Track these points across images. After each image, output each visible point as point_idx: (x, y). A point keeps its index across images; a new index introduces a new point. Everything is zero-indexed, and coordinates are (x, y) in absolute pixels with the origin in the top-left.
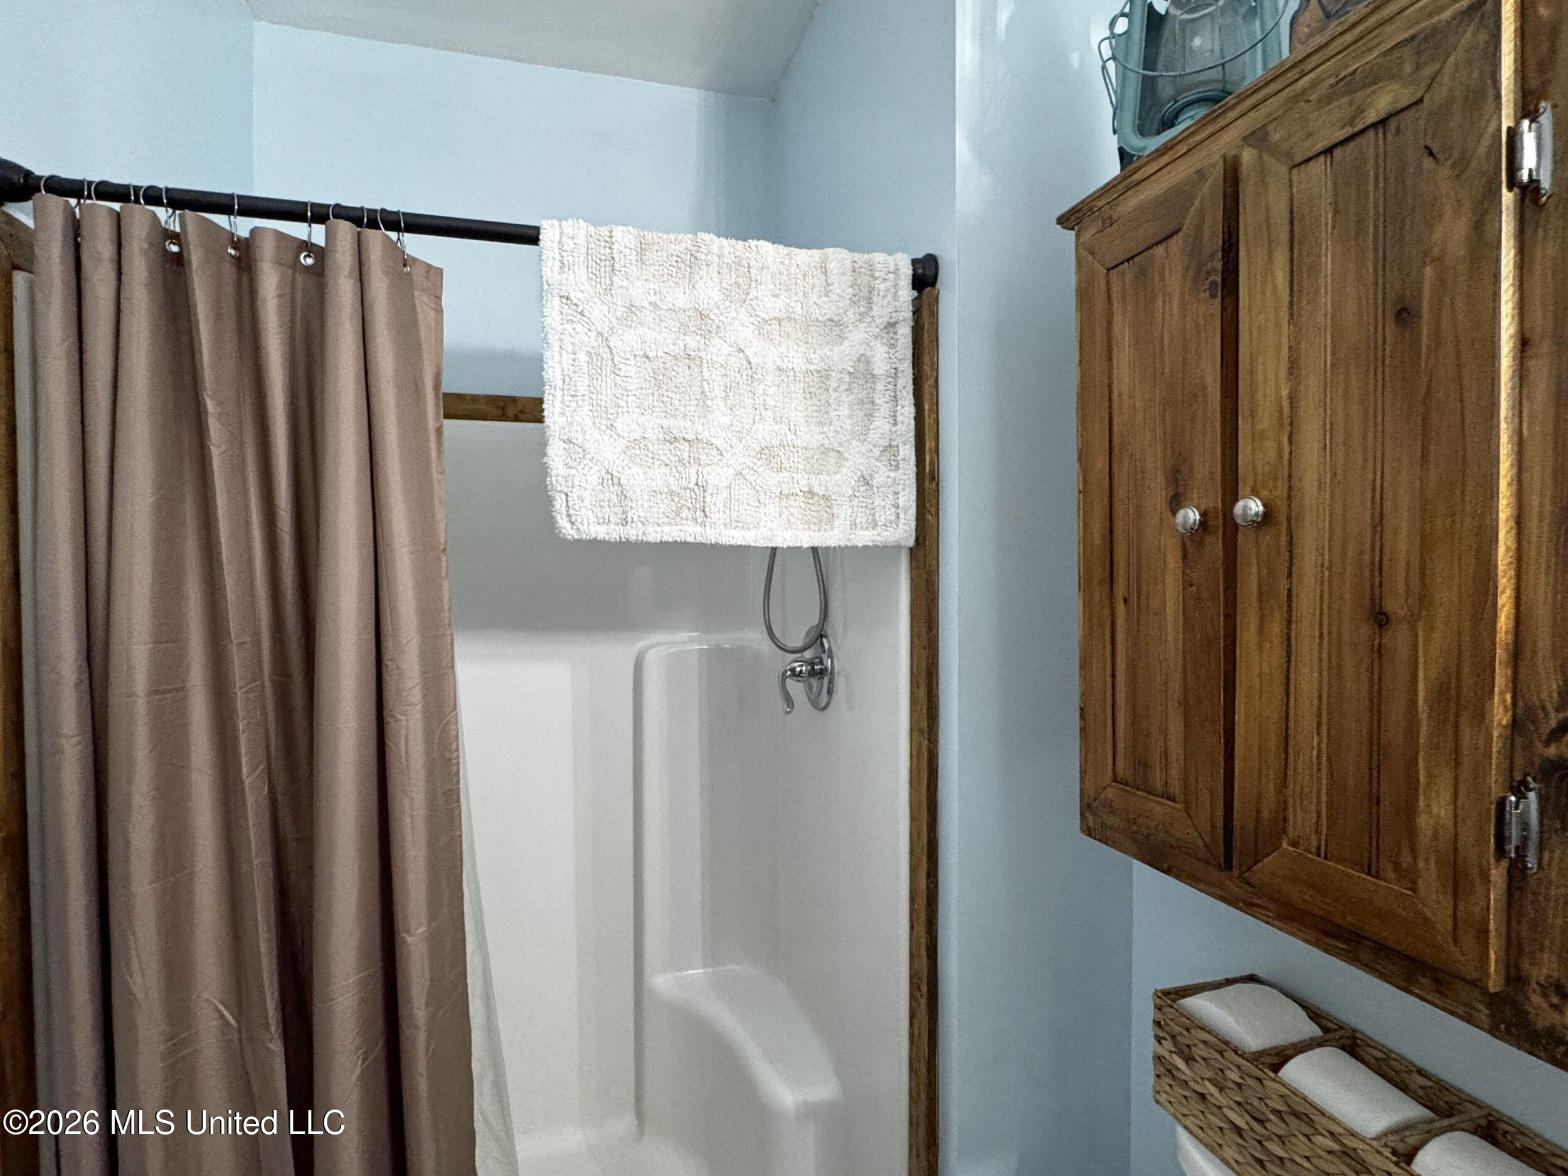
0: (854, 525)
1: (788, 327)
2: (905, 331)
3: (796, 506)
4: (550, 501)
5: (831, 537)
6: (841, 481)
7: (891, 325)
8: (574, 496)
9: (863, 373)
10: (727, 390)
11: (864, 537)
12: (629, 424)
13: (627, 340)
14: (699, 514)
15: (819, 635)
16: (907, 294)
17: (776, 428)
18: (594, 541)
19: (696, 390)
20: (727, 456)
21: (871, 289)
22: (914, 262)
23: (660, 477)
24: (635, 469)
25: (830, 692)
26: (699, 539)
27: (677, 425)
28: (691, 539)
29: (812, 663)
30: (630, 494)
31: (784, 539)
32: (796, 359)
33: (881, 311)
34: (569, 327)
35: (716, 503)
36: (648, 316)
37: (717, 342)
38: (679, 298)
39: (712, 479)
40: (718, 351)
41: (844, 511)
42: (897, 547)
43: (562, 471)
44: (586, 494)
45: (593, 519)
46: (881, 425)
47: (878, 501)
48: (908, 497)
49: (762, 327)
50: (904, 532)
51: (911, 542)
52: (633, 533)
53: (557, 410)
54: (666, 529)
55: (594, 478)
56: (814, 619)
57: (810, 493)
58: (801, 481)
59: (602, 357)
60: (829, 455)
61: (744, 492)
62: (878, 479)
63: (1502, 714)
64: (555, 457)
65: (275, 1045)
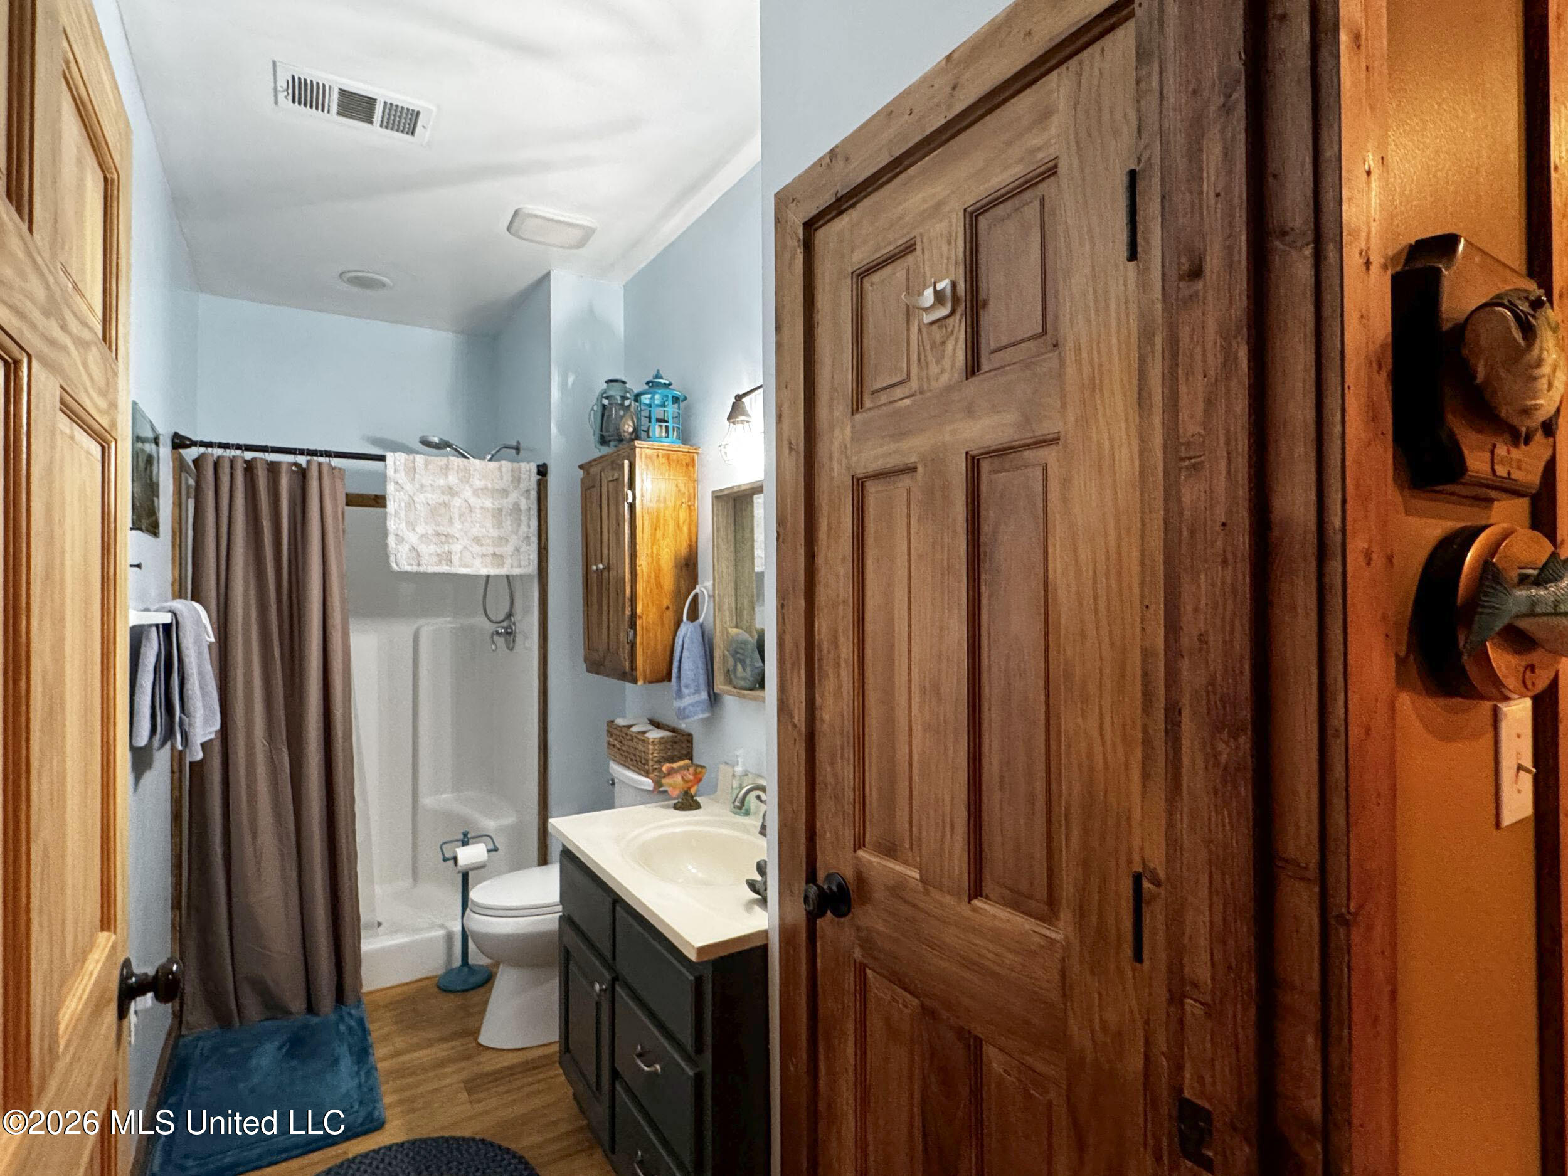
0: (512, 566)
1: (485, 492)
2: (534, 494)
3: (489, 560)
4: (388, 557)
5: (504, 571)
6: (508, 549)
7: (528, 491)
8: (399, 556)
9: (516, 508)
10: (460, 516)
11: (516, 571)
12: (420, 529)
13: (420, 498)
14: (449, 562)
15: (510, 615)
16: (535, 478)
17: (481, 530)
18: (406, 572)
19: (448, 517)
20: (461, 540)
21: (520, 478)
22: (538, 466)
23: (433, 548)
24: (424, 546)
25: (514, 641)
26: (449, 572)
27: (441, 529)
28: (445, 572)
29: (506, 628)
30: (421, 555)
31: (484, 571)
32: (488, 503)
33: (523, 486)
34: (397, 493)
35: (456, 558)
36: (429, 488)
37: (456, 498)
38: (442, 482)
39: (454, 549)
40: (457, 502)
41: (508, 561)
42: (529, 576)
43: (394, 546)
44: (404, 555)
45: (406, 564)
46: (524, 528)
47: (522, 558)
48: (534, 557)
49: (475, 493)
50: (532, 568)
51: (536, 573)
52: (422, 569)
53: (392, 524)
54: (435, 568)
55: (407, 547)
56: (507, 610)
57: (494, 554)
58: (491, 550)
59: (411, 504)
60: (502, 540)
61: (467, 554)
62: (522, 550)
63: (628, 612)
64: (391, 541)
65: (285, 750)
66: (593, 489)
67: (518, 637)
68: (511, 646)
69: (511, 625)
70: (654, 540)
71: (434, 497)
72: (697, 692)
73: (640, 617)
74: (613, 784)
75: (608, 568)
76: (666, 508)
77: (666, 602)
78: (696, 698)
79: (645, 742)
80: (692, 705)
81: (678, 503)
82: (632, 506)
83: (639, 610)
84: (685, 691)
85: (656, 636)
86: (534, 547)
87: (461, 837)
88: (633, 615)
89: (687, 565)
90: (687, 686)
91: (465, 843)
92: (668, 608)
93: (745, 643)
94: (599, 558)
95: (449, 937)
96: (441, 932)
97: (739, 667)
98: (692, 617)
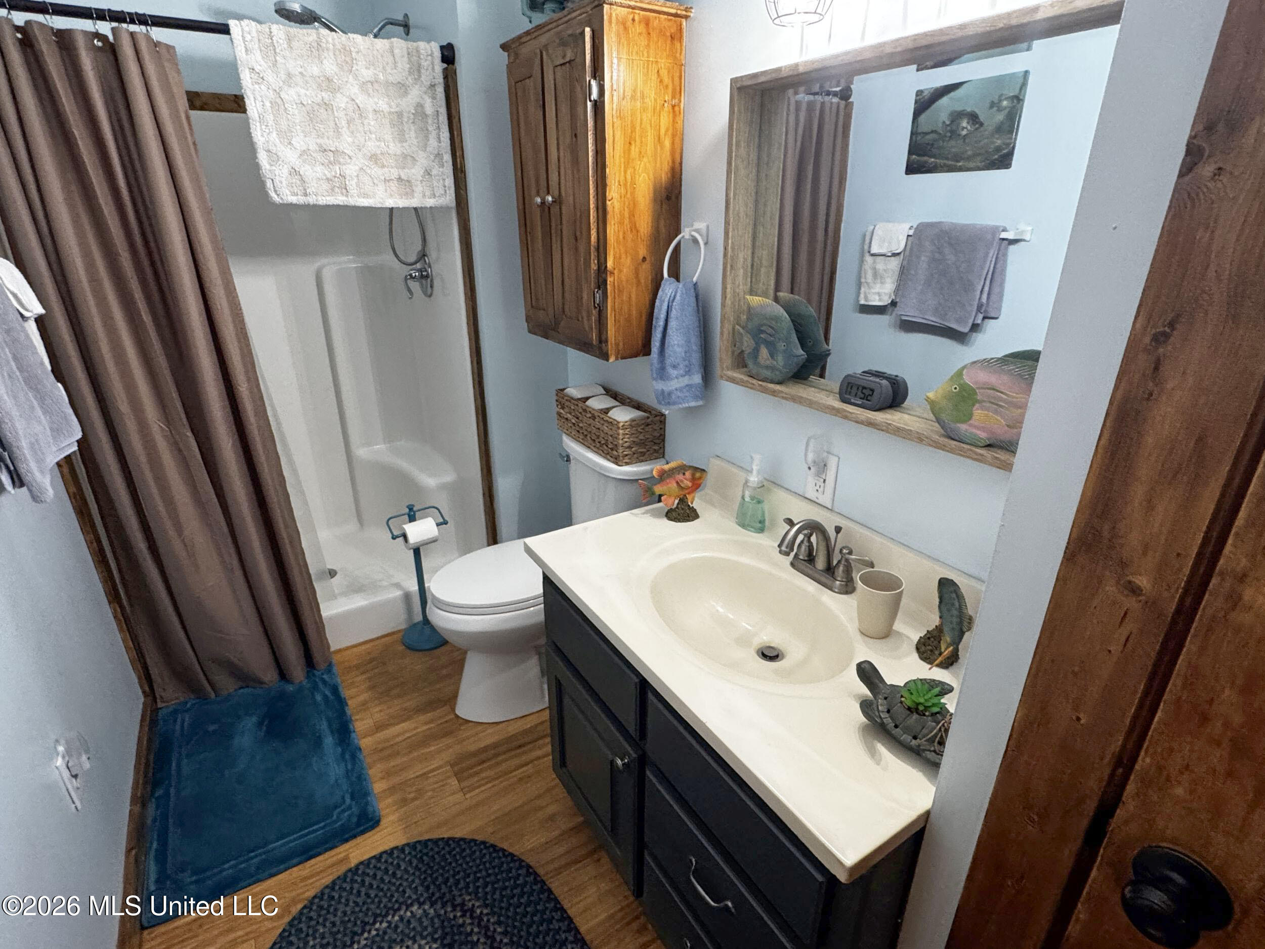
0: (424, 196)
1: (376, 86)
2: (440, 90)
3: (394, 186)
4: (263, 184)
5: (415, 202)
6: (415, 172)
7: (432, 86)
8: (277, 181)
9: (419, 112)
10: (349, 123)
11: (430, 202)
12: (299, 142)
13: (290, 94)
14: (344, 191)
15: (423, 255)
16: (439, 66)
17: (378, 144)
18: (291, 204)
19: (332, 124)
20: (354, 159)
21: (420, 65)
22: (442, 48)
23: (319, 170)
24: (307, 167)
25: (432, 287)
26: (346, 203)
27: (326, 143)
28: (341, 204)
29: (420, 271)
30: (306, 179)
31: (390, 203)
32: (383, 104)
33: (426, 77)
34: (256, 86)
35: (352, 184)
36: (299, 79)
37: (338, 95)
38: (315, 70)
39: (347, 172)
40: (341, 101)
41: (419, 189)
42: (447, 208)
43: (268, 167)
44: (283, 180)
45: (289, 193)
46: (433, 142)
47: (435, 184)
48: (450, 182)
49: (363, 86)
50: (449, 199)
51: (454, 204)
52: (311, 200)
53: (259, 134)
54: (328, 198)
55: (285, 171)
56: (420, 248)
57: (400, 179)
58: (395, 173)
59: (278, 104)
60: (407, 159)
61: (365, 179)
62: (434, 172)
63: (594, 266)
64: (263, 158)
65: (189, 434)
66: (527, 81)
67: (437, 283)
68: (429, 293)
69: (426, 266)
70: (628, 162)
71: (311, 95)
72: (688, 372)
73: (612, 273)
74: (568, 460)
75: (558, 201)
76: (644, 109)
77: (642, 252)
78: (685, 381)
79: (613, 424)
80: (680, 390)
81: (661, 102)
82: (599, 106)
83: (610, 264)
84: (673, 373)
85: (630, 298)
86: (448, 169)
87: (407, 510)
88: (602, 270)
89: (668, 198)
90: (675, 367)
91: (412, 519)
92: (644, 259)
93: (777, 319)
94: (543, 183)
95: (407, 596)
96: (398, 593)
97: (764, 352)
98: (675, 273)
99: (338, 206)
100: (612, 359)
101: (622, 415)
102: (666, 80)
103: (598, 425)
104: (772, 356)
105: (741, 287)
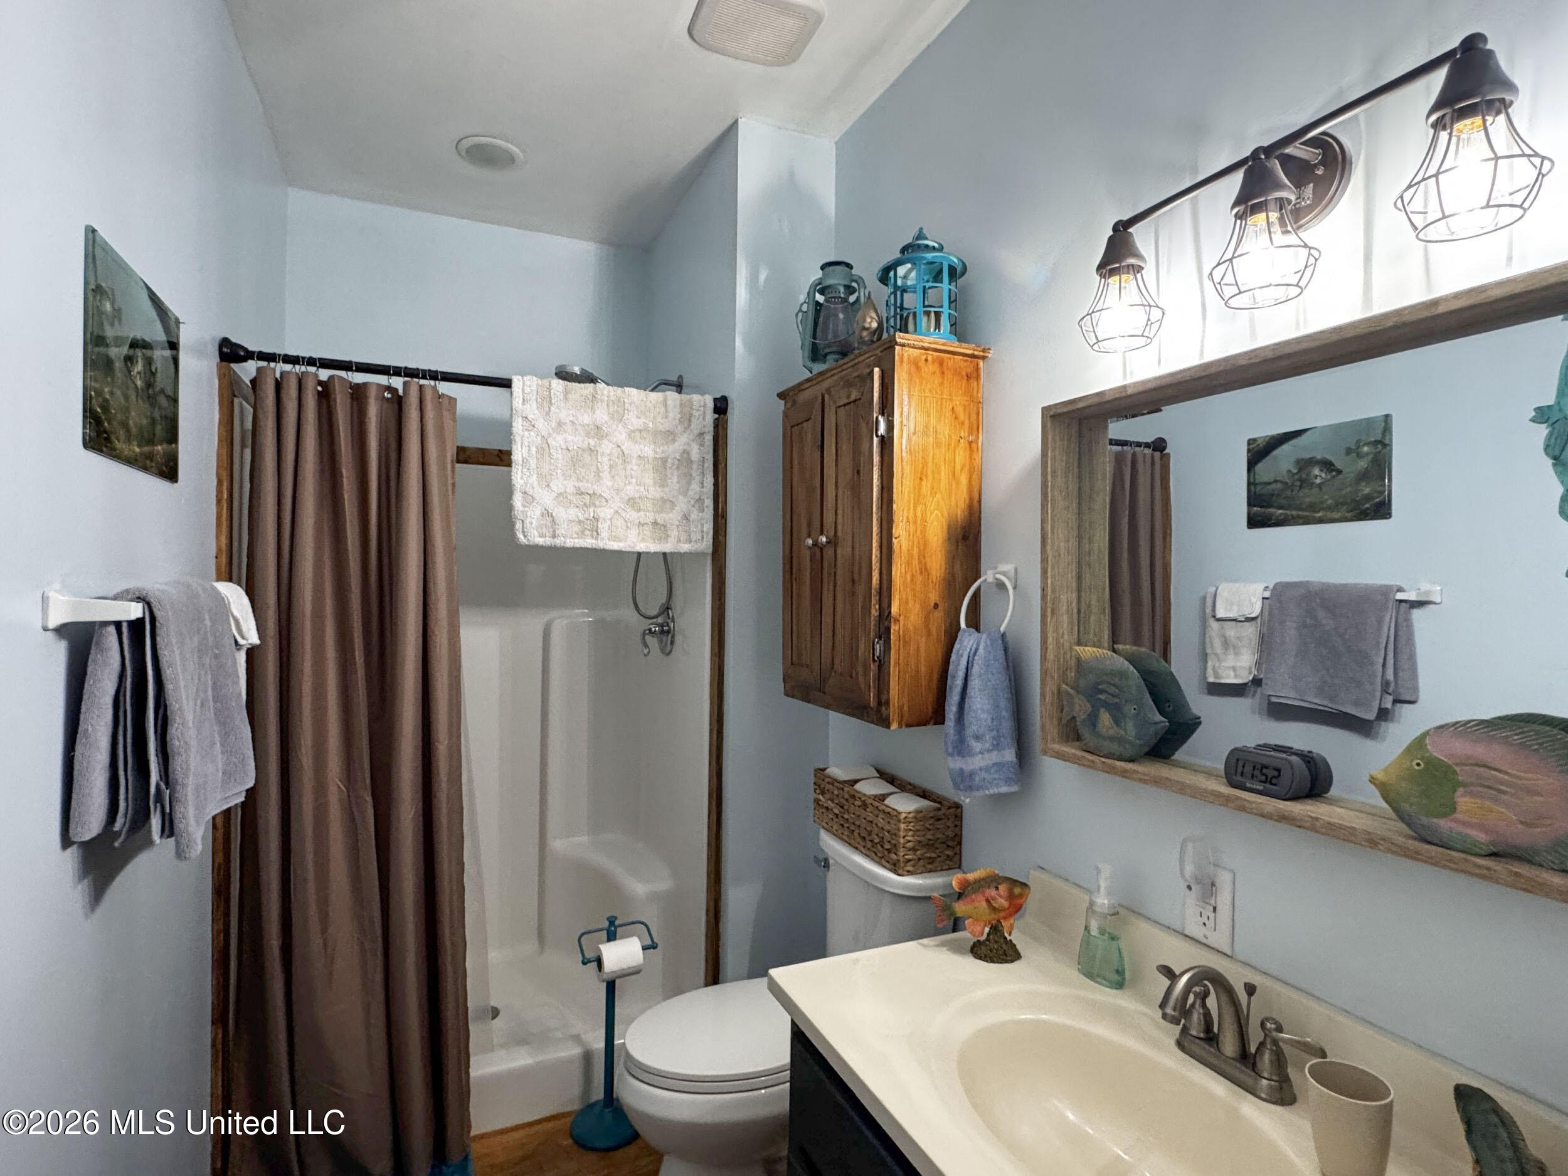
0: (679, 541)
1: (644, 434)
2: (709, 439)
3: (647, 531)
4: (512, 525)
5: (668, 547)
6: (673, 517)
7: (701, 434)
8: (527, 521)
9: (685, 459)
10: (611, 467)
11: (685, 547)
12: (557, 485)
13: (557, 441)
14: (595, 533)
15: (666, 608)
16: (710, 417)
17: (637, 488)
18: (537, 546)
19: (594, 468)
20: (610, 502)
21: (691, 415)
22: (715, 400)
23: (573, 513)
24: (561, 509)
25: (672, 642)
26: (594, 546)
27: (585, 486)
28: (590, 546)
29: (661, 626)
30: (557, 521)
31: (641, 547)
32: (649, 451)
33: (696, 426)
34: (526, 433)
35: (603, 527)
36: (569, 427)
37: (606, 442)
38: (586, 419)
39: (602, 515)
40: (607, 447)
41: (674, 533)
42: (702, 555)
43: (521, 508)
44: (534, 521)
45: (536, 534)
46: (695, 487)
47: (693, 528)
48: (709, 527)
49: (631, 435)
50: (705, 544)
51: (710, 550)
52: (558, 542)
53: (519, 476)
54: (576, 541)
55: (538, 511)
56: (664, 600)
57: (655, 523)
58: (650, 517)
59: (544, 449)
60: (666, 503)
61: (620, 522)
62: (693, 517)
63: (875, 612)
64: (518, 501)
65: (369, 799)
66: (805, 424)
67: (678, 639)
68: (667, 651)
69: (669, 621)
70: (918, 498)
71: (576, 440)
72: (997, 746)
73: (897, 621)
74: (827, 866)
75: (833, 542)
76: (938, 445)
77: (934, 597)
78: (994, 757)
80: (987, 769)
81: (955, 437)
82: (886, 443)
83: (895, 609)
85: (918, 649)
86: (709, 513)
87: (607, 924)
88: (885, 615)
89: (965, 538)
91: (611, 937)
92: (936, 606)
94: (816, 523)
95: (587, 1057)
96: (576, 1051)
98: (974, 622)
99: (586, 549)
100: (894, 726)
101: (904, 804)
102: (961, 416)
103: (871, 817)
104: (1117, 722)
105: (1066, 637)
